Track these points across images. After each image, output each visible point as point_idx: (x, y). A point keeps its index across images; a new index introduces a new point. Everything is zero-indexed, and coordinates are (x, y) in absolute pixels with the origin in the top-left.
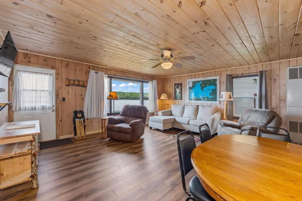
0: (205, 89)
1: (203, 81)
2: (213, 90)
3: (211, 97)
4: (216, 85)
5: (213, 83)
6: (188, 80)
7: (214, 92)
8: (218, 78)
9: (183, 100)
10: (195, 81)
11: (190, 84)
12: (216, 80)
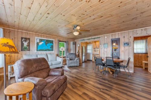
0: (48, 45)
1: (47, 41)
2: (52, 46)
3: (51, 49)
4: (53, 43)
5: (52, 42)
6: (36, 38)
7: (52, 47)
8: (54, 40)
9: (31, 51)
10: (42, 39)
11: (37, 40)
12: (53, 41)
